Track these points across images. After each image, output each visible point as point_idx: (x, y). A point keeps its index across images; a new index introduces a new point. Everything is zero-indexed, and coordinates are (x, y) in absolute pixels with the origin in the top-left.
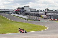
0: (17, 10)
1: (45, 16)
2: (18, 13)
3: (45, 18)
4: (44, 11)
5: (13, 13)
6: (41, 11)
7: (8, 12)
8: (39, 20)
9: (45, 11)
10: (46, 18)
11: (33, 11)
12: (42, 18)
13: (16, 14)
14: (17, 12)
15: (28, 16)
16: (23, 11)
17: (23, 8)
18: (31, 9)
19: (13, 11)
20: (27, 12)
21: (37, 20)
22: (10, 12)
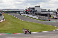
0: (27, 10)
1: (56, 16)
2: (29, 14)
3: (55, 18)
4: (54, 11)
5: (23, 13)
6: (52, 11)
7: (19, 12)
8: (50, 20)
9: (56, 11)
10: (57, 18)
11: (43, 11)
12: (53, 18)
13: (27, 14)
14: (27, 12)
15: (39, 16)
16: (34, 12)
17: (34, 8)
18: (41, 9)
19: (23, 11)
20: (37, 12)
21: (48, 21)
22: (21, 12)
